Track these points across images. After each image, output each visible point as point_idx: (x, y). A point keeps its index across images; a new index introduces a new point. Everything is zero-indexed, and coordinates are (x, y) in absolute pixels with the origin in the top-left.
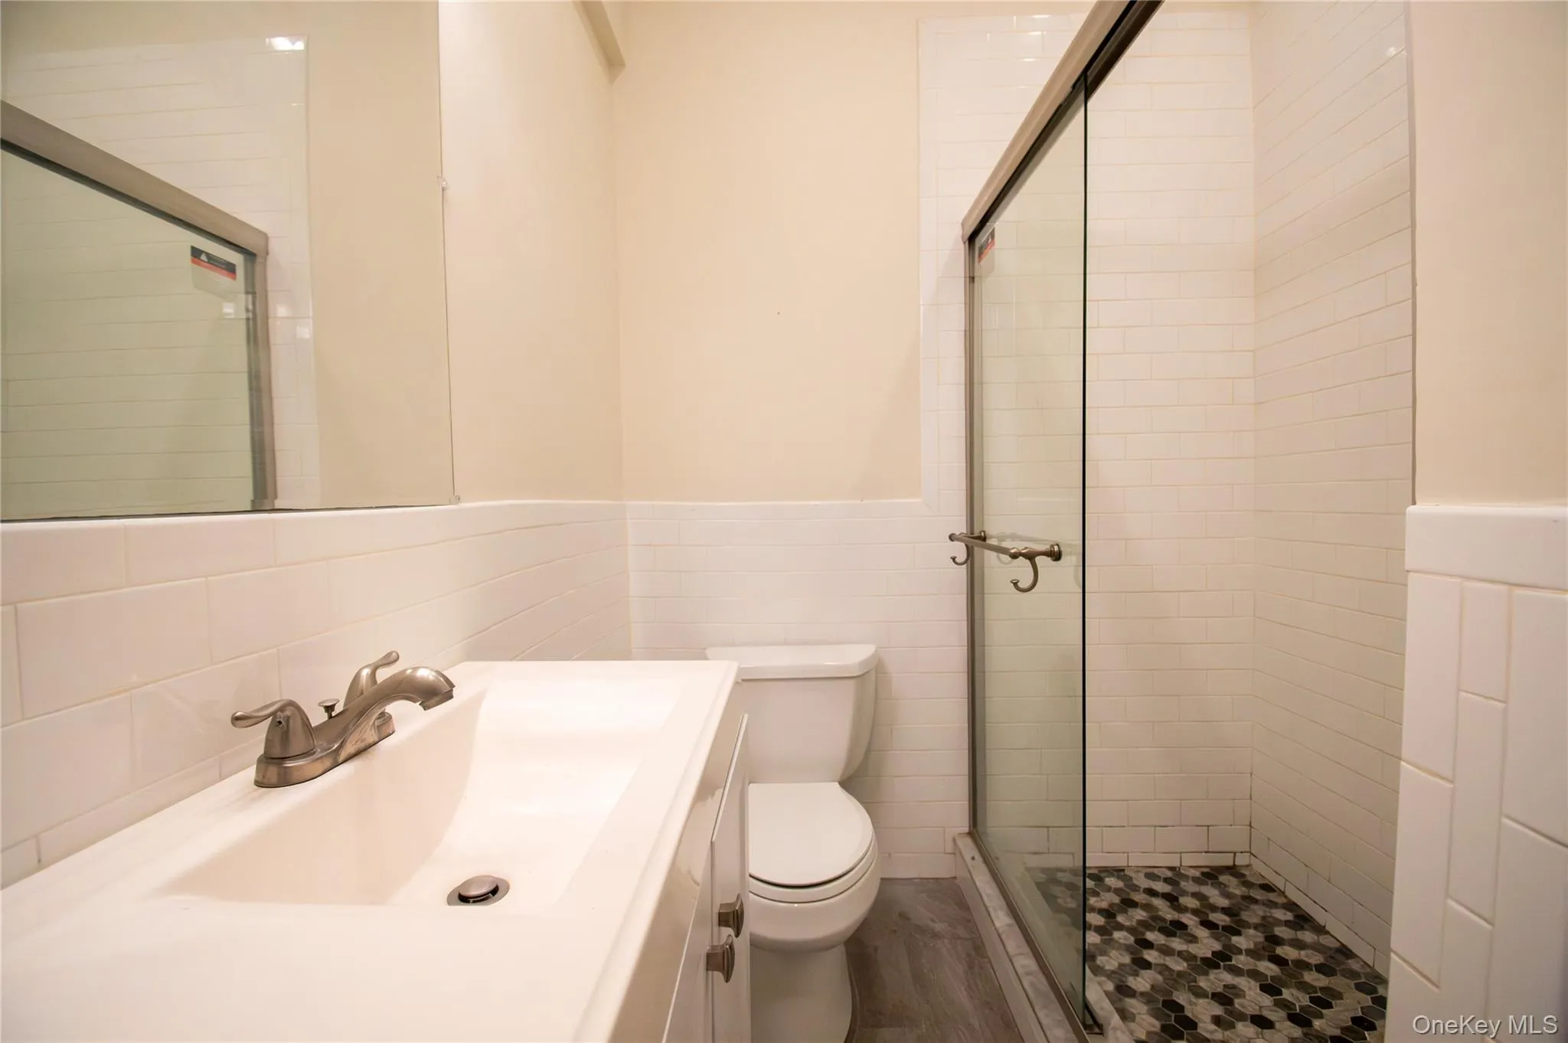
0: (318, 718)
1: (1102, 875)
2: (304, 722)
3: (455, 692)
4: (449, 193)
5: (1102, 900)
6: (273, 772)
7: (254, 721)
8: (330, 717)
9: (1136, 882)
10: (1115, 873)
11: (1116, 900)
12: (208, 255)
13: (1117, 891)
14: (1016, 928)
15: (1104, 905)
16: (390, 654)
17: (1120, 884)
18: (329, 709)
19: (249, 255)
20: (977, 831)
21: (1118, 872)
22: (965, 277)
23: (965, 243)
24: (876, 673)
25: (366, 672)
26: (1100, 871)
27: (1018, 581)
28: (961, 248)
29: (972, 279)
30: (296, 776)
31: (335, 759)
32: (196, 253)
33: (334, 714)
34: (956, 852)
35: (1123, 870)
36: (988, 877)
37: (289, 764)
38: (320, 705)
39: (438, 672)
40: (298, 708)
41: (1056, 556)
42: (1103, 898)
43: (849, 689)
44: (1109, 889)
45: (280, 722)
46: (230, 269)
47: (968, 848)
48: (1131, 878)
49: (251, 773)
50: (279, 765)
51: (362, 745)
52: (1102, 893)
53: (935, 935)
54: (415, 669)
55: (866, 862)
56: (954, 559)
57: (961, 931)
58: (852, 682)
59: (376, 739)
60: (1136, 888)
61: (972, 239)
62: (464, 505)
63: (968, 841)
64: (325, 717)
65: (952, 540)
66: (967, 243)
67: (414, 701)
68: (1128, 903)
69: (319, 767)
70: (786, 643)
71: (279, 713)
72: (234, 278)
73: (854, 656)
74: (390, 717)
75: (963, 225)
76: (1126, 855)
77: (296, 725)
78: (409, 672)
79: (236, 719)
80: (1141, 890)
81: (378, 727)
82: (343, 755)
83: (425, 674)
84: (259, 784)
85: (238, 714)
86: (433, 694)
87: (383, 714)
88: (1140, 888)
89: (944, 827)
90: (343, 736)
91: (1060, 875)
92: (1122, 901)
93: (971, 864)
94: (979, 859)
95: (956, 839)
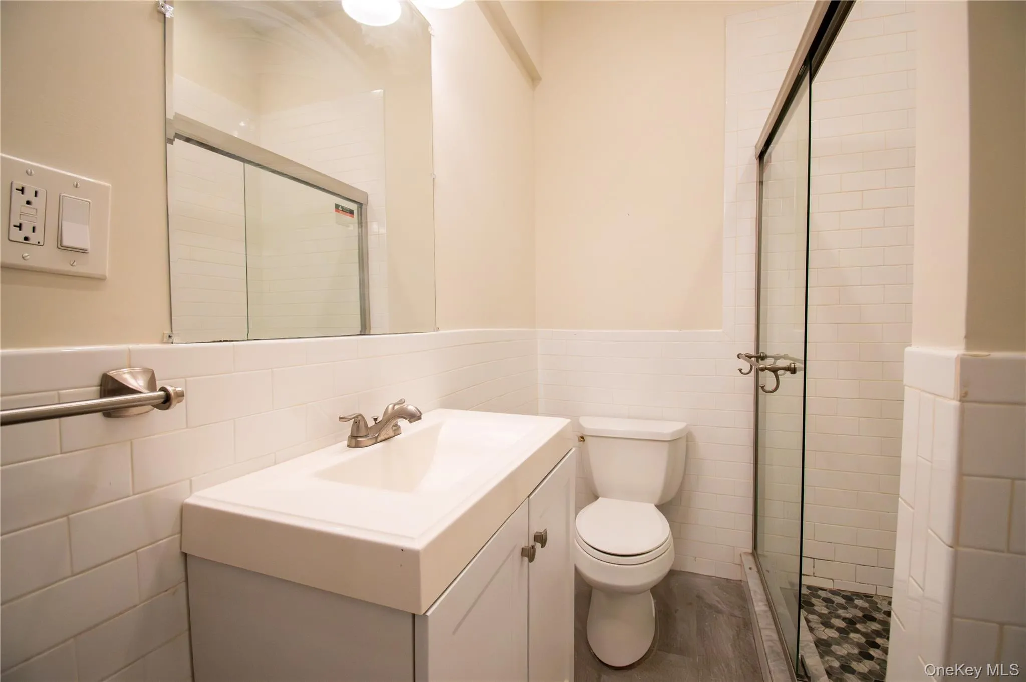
0: (371, 423)
1: (854, 597)
2: (365, 423)
3: (423, 416)
4: (436, 180)
5: (848, 613)
6: (353, 441)
7: (347, 420)
8: (376, 423)
9: (879, 606)
10: (865, 598)
11: (860, 614)
12: (342, 207)
13: (862, 609)
14: (769, 614)
15: (849, 616)
16: (401, 400)
17: (866, 605)
18: (375, 419)
19: (360, 205)
20: (757, 553)
21: (867, 597)
22: (757, 182)
23: (757, 159)
24: (687, 441)
25: (391, 406)
26: (852, 594)
27: (765, 386)
28: (755, 162)
29: (761, 183)
30: (362, 444)
31: (376, 440)
32: (337, 206)
33: (377, 422)
34: (741, 565)
35: (872, 597)
36: (758, 582)
37: (359, 439)
38: (372, 417)
39: (415, 407)
40: (363, 417)
41: (793, 371)
42: (849, 612)
43: (664, 449)
44: (856, 607)
45: (356, 422)
46: (351, 212)
47: (749, 562)
48: (876, 603)
49: (346, 442)
50: (356, 439)
51: (386, 436)
52: (849, 608)
53: (719, 612)
54: (408, 405)
55: (663, 548)
56: (740, 370)
57: (737, 613)
58: (666, 444)
59: (393, 435)
60: (878, 610)
61: (761, 156)
62: (441, 332)
63: (751, 558)
64: (373, 423)
65: (739, 358)
66: (758, 160)
67: (406, 419)
68: (868, 618)
69: (371, 442)
70: (629, 417)
71: (356, 418)
72: (353, 217)
73: (669, 428)
74: (400, 427)
75: (756, 147)
76: (875, 586)
77: (362, 423)
78: (406, 406)
79: (340, 418)
80: (882, 612)
81: (394, 430)
82: (379, 439)
83: (411, 408)
84: (349, 446)
85: (341, 416)
86: (414, 417)
87: (396, 425)
88: (882, 610)
89: (734, 547)
90: (380, 430)
91: (820, 592)
92: (864, 616)
93: (748, 570)
94: (755, 569)
95: (743, 556)
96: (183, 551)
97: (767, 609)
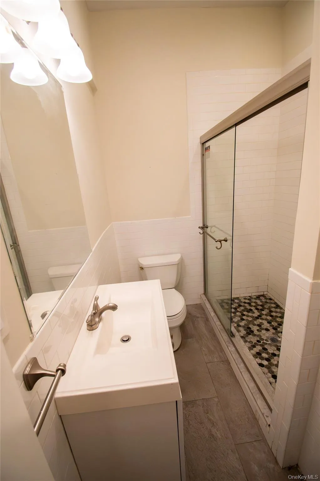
9: (241, 300)
10: (237, 299)
11: (237, 305)
13: (237, 303)
14: (216, 316)
15: (234, 307)
17: (238, 301)
20: (206, 293)
22: (201, 154)
24: (182, 263)
25: (96, 302)
26: (234, 299)
27: (217, 247)
28: (200, 145)
29: (203, 155)
30: (95, 328)
33: (95, 313)
34: (201, 298)
35: (239, 298)
36: (209, 304)
37: (94, 326)
41: (226, 241)
47: (204, 297)
50: (92, 327)
52: (234, 304)
53: (197, 317)
56: (200, 233)
57: (203, 316)
58: (176, 266)
60: (242, 302)
61: (203, 144)
62: (93, 251)
63: (204, 295)
65: (199, 228)
69: (98, 325)
75: (200, 139)
76: (239, 294)
82: (99, 321)
84: (89, 330)
86: (115, 308)
89: (198, 293)
91: (225, 301)
92: (239, 305)
93: (205, 301)
94: (207, 300)
95: (201, 295)
96: (59, 415)
97: (215, 314)
